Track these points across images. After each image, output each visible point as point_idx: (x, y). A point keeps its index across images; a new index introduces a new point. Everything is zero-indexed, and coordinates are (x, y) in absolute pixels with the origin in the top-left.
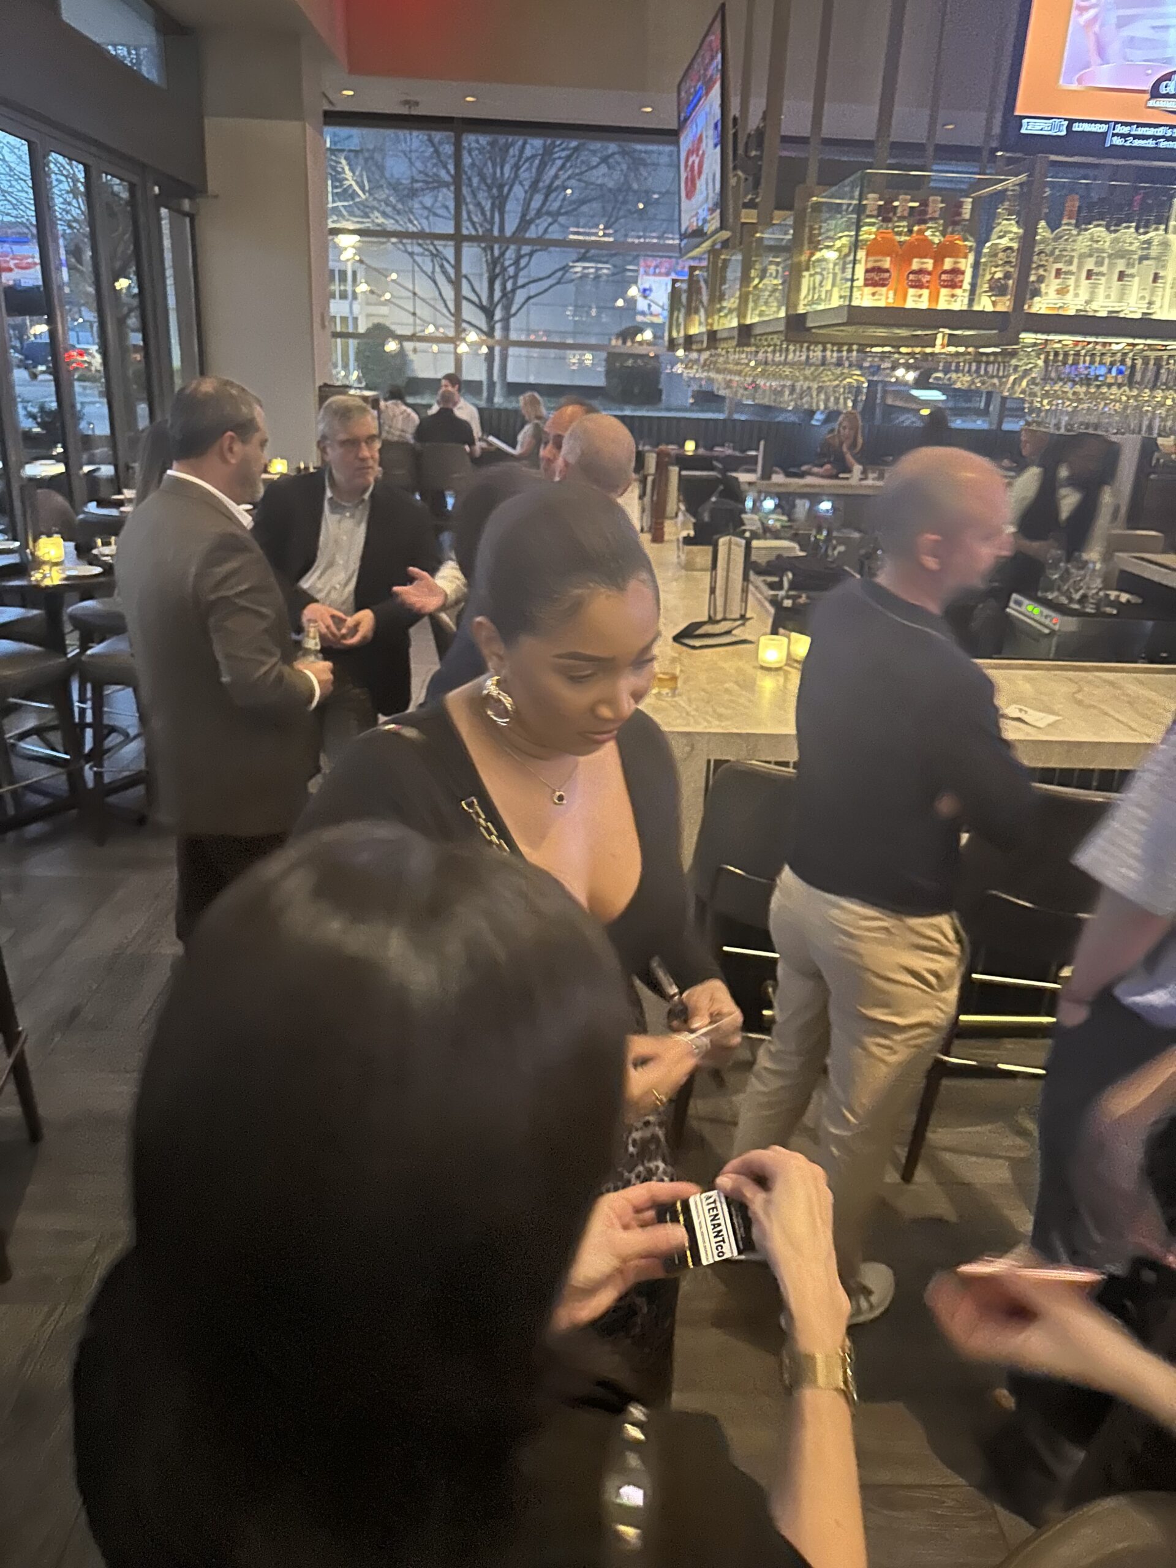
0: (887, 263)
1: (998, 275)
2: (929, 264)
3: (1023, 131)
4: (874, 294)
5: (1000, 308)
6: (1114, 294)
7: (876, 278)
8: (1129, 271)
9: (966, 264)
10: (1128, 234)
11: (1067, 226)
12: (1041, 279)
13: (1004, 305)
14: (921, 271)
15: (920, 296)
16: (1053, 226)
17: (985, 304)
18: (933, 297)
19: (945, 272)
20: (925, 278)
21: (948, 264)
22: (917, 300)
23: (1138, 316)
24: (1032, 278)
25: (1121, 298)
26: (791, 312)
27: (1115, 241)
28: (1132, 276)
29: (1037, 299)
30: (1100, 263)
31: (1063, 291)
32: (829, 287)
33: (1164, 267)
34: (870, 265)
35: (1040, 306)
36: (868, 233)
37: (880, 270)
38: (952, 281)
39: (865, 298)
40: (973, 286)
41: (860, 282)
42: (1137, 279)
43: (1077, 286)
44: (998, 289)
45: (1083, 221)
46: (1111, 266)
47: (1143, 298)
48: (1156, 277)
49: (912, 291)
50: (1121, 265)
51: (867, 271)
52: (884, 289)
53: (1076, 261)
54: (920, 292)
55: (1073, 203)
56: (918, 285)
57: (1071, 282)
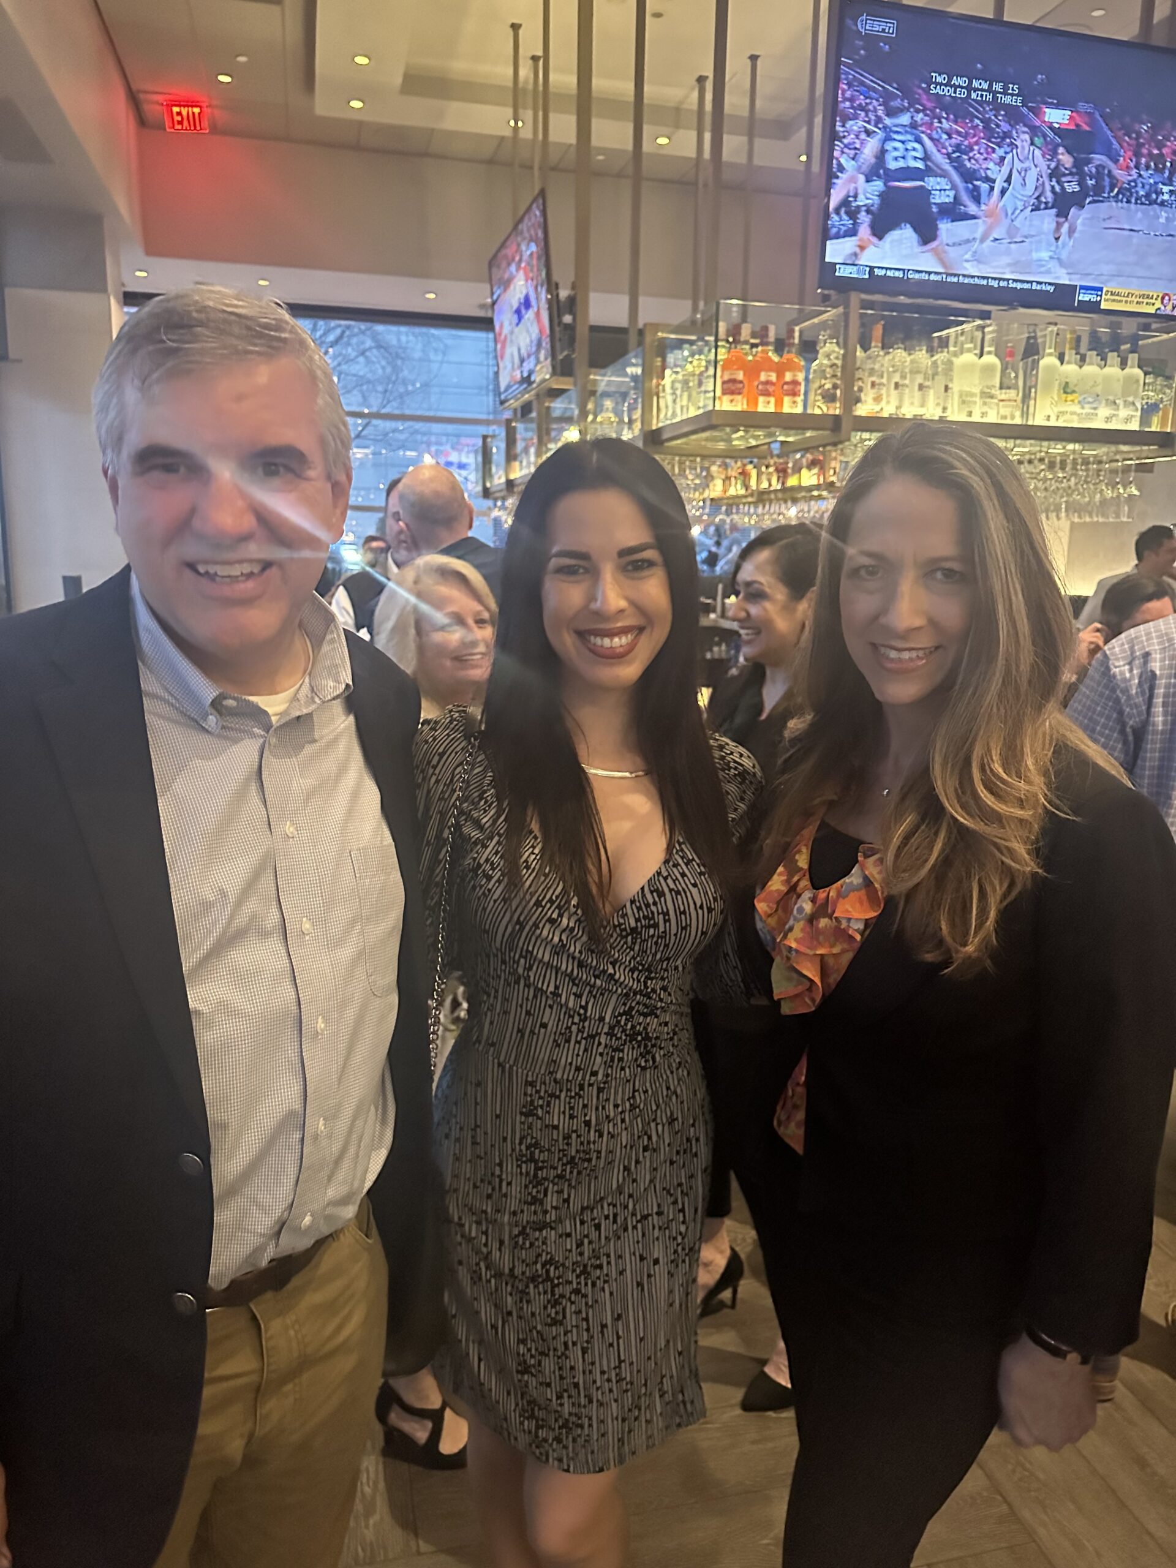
0: (740, 376)
1: (828, 386)
2: (773, 377)
3: (837, 274)
4: (732, 401)
5: (831, 412)
6: (917, 401)
7: (731, 388)
8: (927, 383)
9: (801, 377)
10: (921, 355)
11: (875, 349)
12: (861, 390)
13: (836, 409)
14: (768, 383)
15: (769, 403)
16: (865, 349)
17: (819, 408)
18: (779, 403)
19: (787, 383)
20: (771, 389)
21: (788, 377)
22: (767, 406)
24: (856, 389)
25: (923, 405)
26: (646, 428)
27: (912, 362)
28: (928, 387)
29: (859, 405)
30: (903, 377)
31: (878, 399)
32: (685, 403)
33: (951, 380)
34: (726, 378)
35: (862, 410)
36: (722, 354)
37: (733, 381)
38: (793, 390)
39: (726, 404)
40: (806, 394)
41: (718, 393)
42: (932, 392)
43: (888, 395)
44: (829, 397)
45: (886, 346)
46: (912, 381)
47: (938, 404)
48: (947, 388)
49: (761, 399)
50: (919, 379)
51: (724, 383)
52: (739, 397)
53: (885, 375)
54: (768, 399)
55: (878, 331)
56: (767, 394)
57: (884, 391)
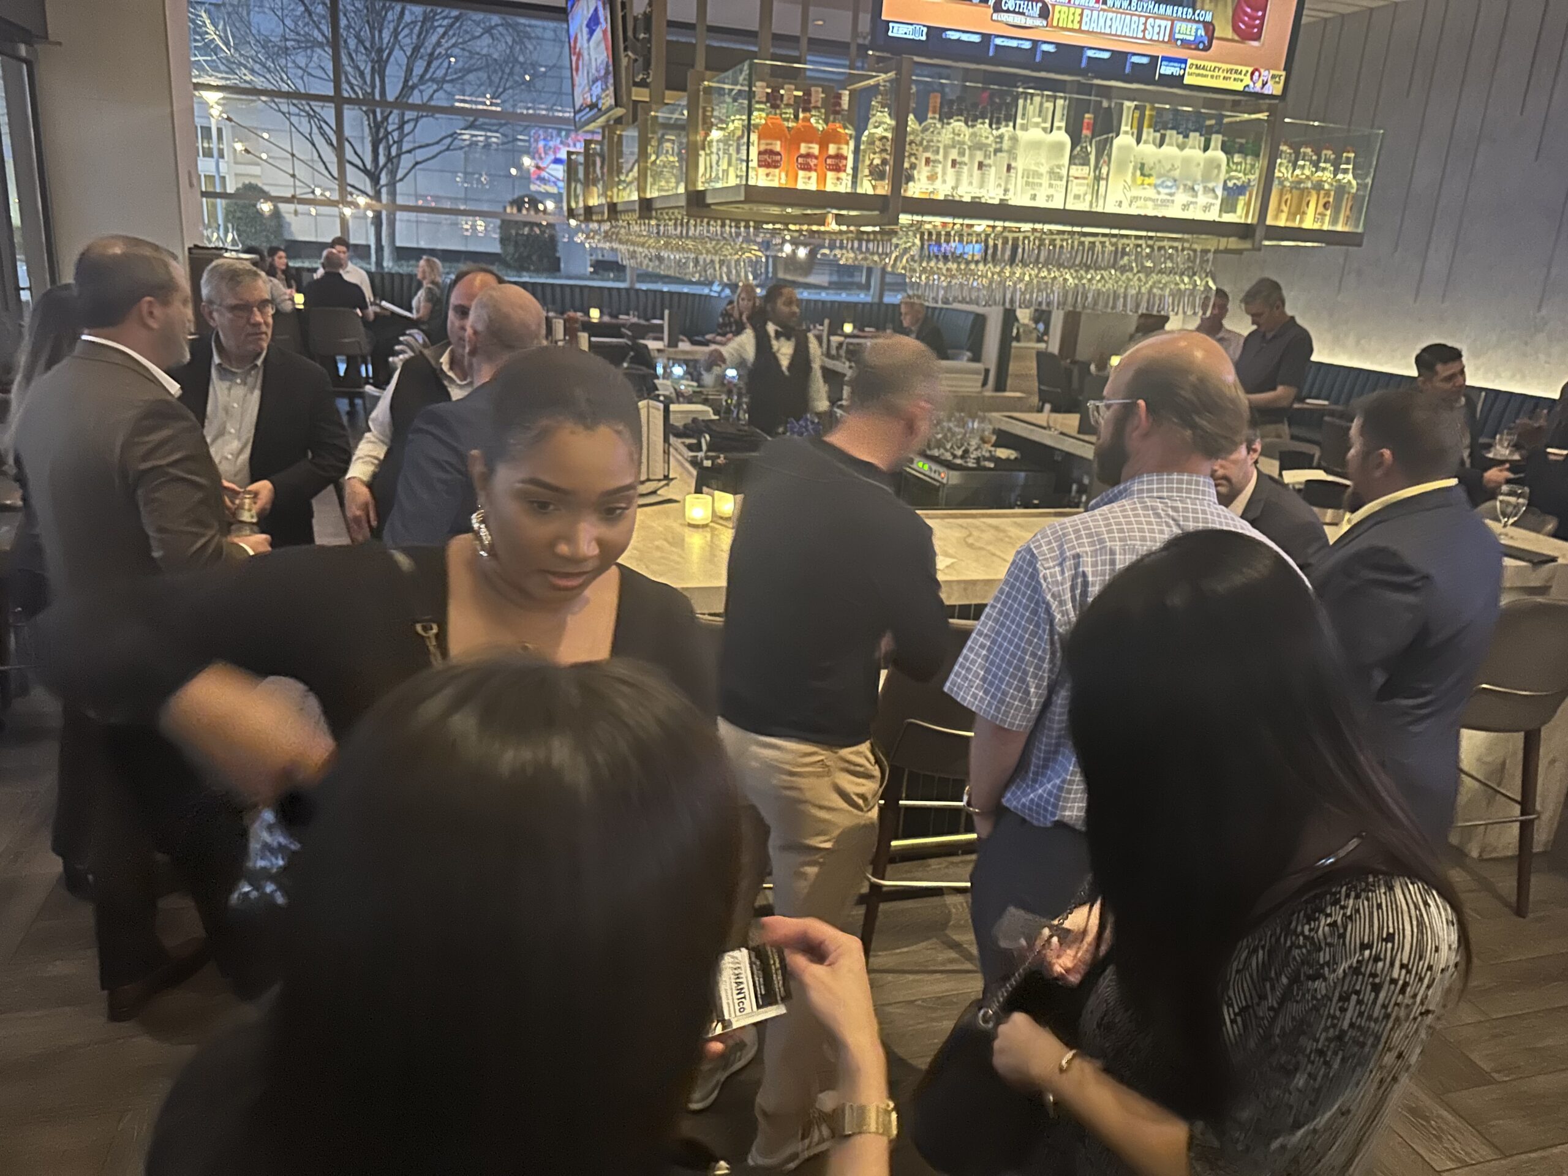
0: (777, 146)
1: (877, 161)
2: (815, 149)
3: (890, 34)
4: (767, 175)
5: (880, 191)
6: (976, 180)
7: (769, 160)
8: (987, 162)
9: (848, 150)
10: (983, 128)
11: (932, 120)
12: (913, 166)
13: (884, 188)
14: (808, 155)
15: (809, 178)
16: (921, 119)
17: (866, 187)
18: (822, 179)
19: (830, 157)
20: (812, 162)
21: (832, 149)
22: (807, 182)
23: (997, 202)
24: (906, 165)
25: (982, 185)
26: (691, 188)
27: (974, 135)
28: (990, 166)
29: (911, 184)
30: (962, 153)
31: (932, 178)
32: (725, 167)
33: (1015, 159)
34: (763, 148)
35: (915, 190)
36: (758, 117)
37: (772, 152)
38: (837, 165)
39: (761, 179)
40: (855, 169)
41: (754, 164)
42: (993, 169)
43: (944, 173)
44: (877, 174)
45: (945, 116)
46: (972, 157)
47: (999, 185)
48: (1009, 168)
49: (801, 173)
50: (979, 156)
51: (760, 153)
52: (777, 171)
53: (941, 151)
54: (808, 174)
55: (935, 100)
56: (807, 168)
57: (939, 169)
